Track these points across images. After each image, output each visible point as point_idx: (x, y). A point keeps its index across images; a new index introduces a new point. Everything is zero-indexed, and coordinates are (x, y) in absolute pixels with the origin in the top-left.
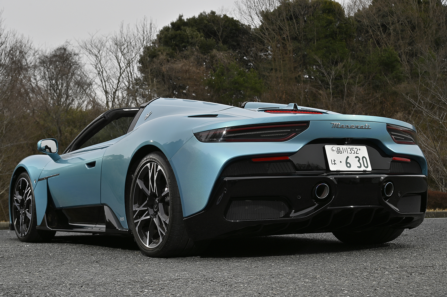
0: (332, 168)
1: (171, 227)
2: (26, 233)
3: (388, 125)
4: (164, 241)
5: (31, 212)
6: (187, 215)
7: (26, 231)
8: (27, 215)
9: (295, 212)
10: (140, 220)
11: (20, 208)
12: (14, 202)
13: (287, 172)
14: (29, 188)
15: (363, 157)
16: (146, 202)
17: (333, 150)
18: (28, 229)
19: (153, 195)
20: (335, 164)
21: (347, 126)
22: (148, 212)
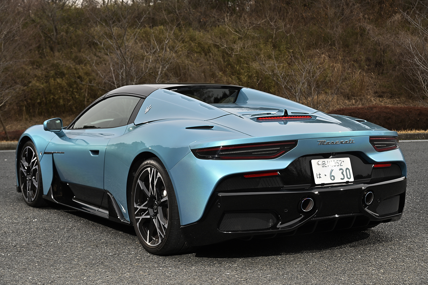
0: (317, 181)
1: (169, 231)
2: (33, 199)
3: (371, 137)
4: (163, 243)
5: (37, 179)
6: (184, 224)
7: (33, 198)
8: (34, 183)
9: (281, 224)
10: (141, 218)
11: (27, 175)
12: (21, 167)
13: (275, 186)
14: (36, 158)
15: (347, 169)
16: (146, 202)
17: (319, 164)
18: (35, 195)
19: (153, 197)
20: (320, 177)
21: (333, 142)
22: (148, 212)
